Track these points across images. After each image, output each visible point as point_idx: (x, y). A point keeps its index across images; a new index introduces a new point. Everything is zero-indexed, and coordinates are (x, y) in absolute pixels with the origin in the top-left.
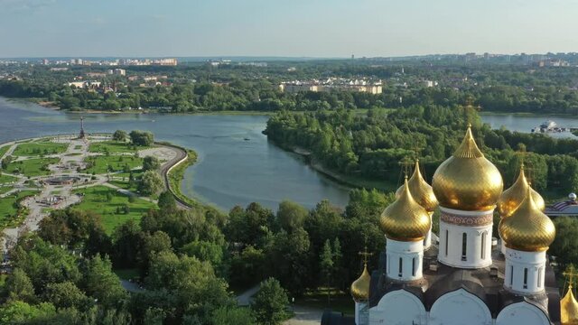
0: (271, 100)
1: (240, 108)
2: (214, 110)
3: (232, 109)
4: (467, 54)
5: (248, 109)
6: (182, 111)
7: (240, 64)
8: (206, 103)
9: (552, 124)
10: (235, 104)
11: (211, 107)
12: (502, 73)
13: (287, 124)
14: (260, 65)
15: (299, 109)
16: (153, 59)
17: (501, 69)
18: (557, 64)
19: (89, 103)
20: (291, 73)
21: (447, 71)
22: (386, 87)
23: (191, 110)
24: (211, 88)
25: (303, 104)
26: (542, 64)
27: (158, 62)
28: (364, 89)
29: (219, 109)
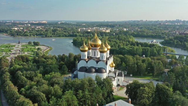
0: (75, 34)
1: (66, 36)
2: (58, 36)
3: (63, 36)
4: (141, 20)
5: (68, 36)
6: (48, 37)
7: (68, 23)
8: (56, 34)
9: (155, 41)
10: (64, 35)
11: (57, 36)
12: (148, 26)
13: (78, 40)
14: (74, 23)
15: (83, 36)
16: (39, 21)
17: (149, 25)
18: (167, 24)
19: (20, 34)
20: (83, 26)
21: (132, 26)
22: (111, 30)
23: (51, 37)
24: (57, 30)
25: (85, 35)
26: (162, 24)
27: (41, 22)
28: (104, 31)
29: (60, 36)
